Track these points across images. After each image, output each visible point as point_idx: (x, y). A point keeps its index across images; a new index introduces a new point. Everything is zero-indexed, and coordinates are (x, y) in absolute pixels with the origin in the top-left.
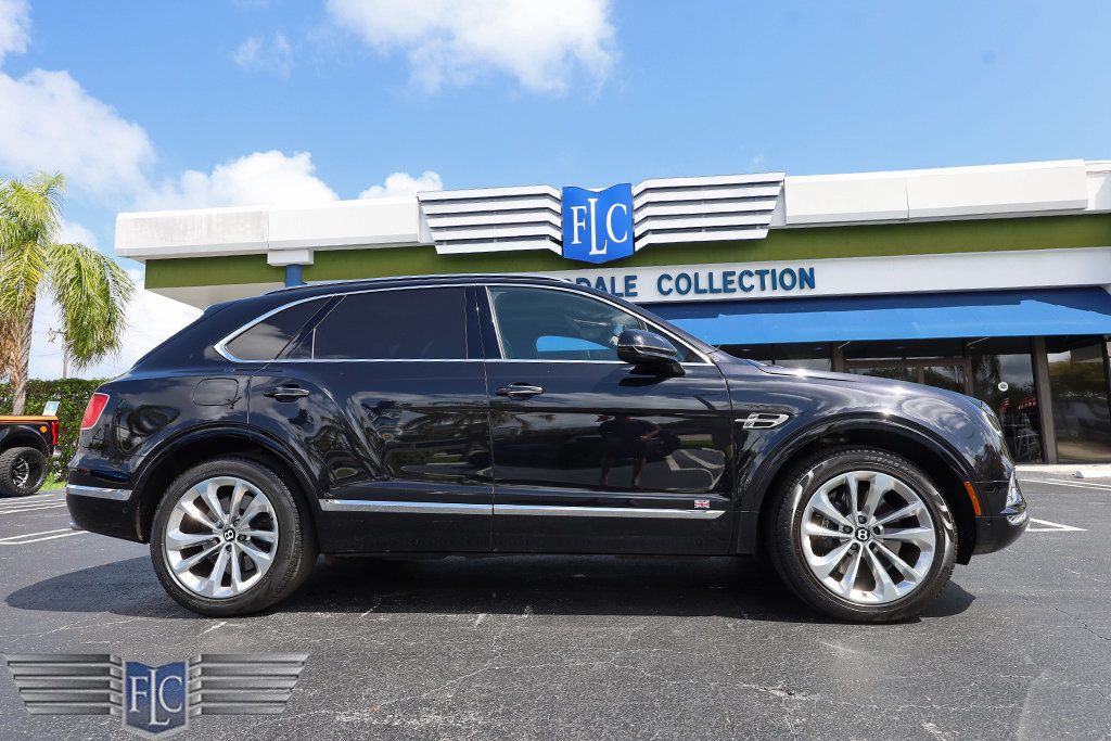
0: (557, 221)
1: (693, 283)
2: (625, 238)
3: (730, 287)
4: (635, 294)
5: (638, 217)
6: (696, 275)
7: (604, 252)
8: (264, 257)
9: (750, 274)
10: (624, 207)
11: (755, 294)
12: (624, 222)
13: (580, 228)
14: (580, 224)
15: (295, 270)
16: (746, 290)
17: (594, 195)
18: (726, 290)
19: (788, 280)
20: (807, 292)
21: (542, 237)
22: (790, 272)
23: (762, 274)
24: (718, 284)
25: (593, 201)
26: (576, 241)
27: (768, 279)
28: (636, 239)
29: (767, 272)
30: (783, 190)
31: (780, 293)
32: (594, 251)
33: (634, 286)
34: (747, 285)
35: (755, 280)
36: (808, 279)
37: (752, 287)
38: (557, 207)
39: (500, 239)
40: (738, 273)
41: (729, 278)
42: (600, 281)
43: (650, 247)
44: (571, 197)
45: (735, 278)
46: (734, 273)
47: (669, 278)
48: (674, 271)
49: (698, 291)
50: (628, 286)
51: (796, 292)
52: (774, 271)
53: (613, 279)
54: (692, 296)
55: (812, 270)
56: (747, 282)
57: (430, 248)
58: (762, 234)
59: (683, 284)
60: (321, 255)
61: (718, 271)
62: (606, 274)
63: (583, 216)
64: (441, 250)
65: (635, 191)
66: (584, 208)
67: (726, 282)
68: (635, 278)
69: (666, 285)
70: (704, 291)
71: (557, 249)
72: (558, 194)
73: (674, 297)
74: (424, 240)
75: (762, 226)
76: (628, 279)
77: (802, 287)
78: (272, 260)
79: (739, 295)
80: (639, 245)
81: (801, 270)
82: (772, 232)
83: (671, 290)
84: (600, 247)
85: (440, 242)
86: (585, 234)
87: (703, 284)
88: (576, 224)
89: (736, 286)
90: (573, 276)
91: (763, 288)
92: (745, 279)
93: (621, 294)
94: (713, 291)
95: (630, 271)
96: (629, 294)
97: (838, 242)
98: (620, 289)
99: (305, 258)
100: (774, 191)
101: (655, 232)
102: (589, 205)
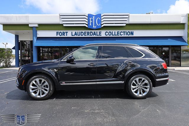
0: (87, 21)
2: (100, 25)
5: (102, 21)
6: (112, 32)
7: (96, 27)
8: (28, 25)
9: (122, 32)
10: (100, 18)
11: (123, 36)
12: (100, 21)
13: (91, 22)
15: (35, 28)
17: (94, 16)
18: (118, 35)
19: (129, 33)
20: (132, 36)
21: (84, 24)
22: (129, 32)
24: (116, 34)
25: (94, 17)
26: (90, 25)
27: (125, 33)
28: (102, 25)
30: (129, 16)
31: (127, 36)
32: (94, 27)
33: (101, 34)
35: (123, 33)
36: (132, 33)
38: (87, 18)
40: (120, 32)
42: (95, 32)
43: (104, 26)
44: (89, 16)
45: (119, 33)
46: (119, 32)
47: (107, 32)
49: (112, 35)
50: (100, 34)
51: (130, 36)
54: (111, 36)
55: (133, 32)
56: (122, 34)
57: (62, 25)
58: (125, 25)
59: (110, 34)
60: (39, 25)
61: (116, 32)
62: (96, 31)
63: (92, 20)
64: (64, 25)
65: (102, 15)
67: (118, 34)
68: (101, 32)
69: (107, 34)
70: (114, 35)
71: (87, 26)
73: (108, 36)
74: (61, 23)
75: (125, 23)
76: (100, 32)
77: (131, 35)
78: (30, 25)
79: (120, 36)
80: (102, 26)
82: (127, 24)
84: (95, 26)
85: (64, 24)
86: (92, 23)
88: (90, 21)
89: (119, 34)
90: (89, 31)
91: (124, 35)
92: (121, 33)
93: (98, 35)
94: (115, 35)
95: (100, 31)
96: (100, 35)
97: (138, 27)
98: (98, 34)
99: (37, 26)
100: (127, 17)
101: (105, 23)
102: (93, 18)
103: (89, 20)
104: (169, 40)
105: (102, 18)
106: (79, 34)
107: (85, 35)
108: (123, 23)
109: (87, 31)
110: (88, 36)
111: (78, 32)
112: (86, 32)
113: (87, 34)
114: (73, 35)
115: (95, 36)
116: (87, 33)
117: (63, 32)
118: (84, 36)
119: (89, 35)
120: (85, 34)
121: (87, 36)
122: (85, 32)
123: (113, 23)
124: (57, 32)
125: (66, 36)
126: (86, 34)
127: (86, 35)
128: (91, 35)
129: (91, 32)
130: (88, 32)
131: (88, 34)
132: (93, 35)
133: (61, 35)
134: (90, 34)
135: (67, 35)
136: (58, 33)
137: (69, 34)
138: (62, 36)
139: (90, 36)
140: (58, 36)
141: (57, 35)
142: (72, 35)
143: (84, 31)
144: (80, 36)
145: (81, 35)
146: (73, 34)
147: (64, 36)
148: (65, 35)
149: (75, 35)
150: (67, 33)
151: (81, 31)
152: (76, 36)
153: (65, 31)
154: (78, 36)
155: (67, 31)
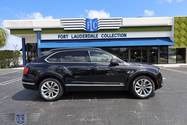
0: (85, 24)
1: (107, 35)
2: (96, 28)
5: (98, 24)
7: (93, 30)
8: (33, 29)
9: (116, 34)
10: (96, 22)
12: (96, 25)
15: (39, 32)
16: (115, 37)
17: (91, 20)
18: (112, 37)
19: (122, 35)
20: (125, 37)
21: (82, 27)
23: (118, 34)
25: (91, 21)
26: (88, 28)
28: (98, 28)
31: (121, 37)
32: (91, 30)
35: (117, 35)
36: (125, 35)
38: (85, 22)
39: (75, 27)
42: (92, 35)
44: (87, 20)
45: (114, 35)
48: (104, 34)
49: (108, 37)
50: (97, 36)
51: (123, 37)
52: (120, 34)
53: (94, 35)
54: (107, 38)
55: (126, 34)
56: (116, 36)
57: (63, 29)
58: (118, 28)
59: (106, 36)
60: (43, 29)
61: (111, 34)
64: (65, 29)
65: (98, 20)
67: (112, 36)
69: (103, 36)
70: (109, 37)
71: (85, 29)
72: (85, 20)
73: (104, 38)
74: (62, 27)
75: (119, 26)
76: (96, 35)
77: (124, 37)
78: (34, 30)
79: (114, 38)
81: (124, 34)
82: (121, 27)
84: (92, 29)
85: (65, 28)
86: (90, 27)
87: (109, 36)
88: (88, 25)
89: (114, 36)
90: (87, 34)
91: (118, 37)
93: (95, 37)
94: (110, 37)
95: (97, 33)
96: (97, 37)
97: (130, 29)
98: (95, 36)
99: (40, 30)
100: (121, 20)
101: (101, 27)
103: (86, 23)
104: (158, 40)
105: (98, 22)
106: (78, 37)
107: (83, 38)
108: (117, 26)
109: (85, 34)
110: (86, 38)
113: (85, 37)
115: (92, 38)
116: (85, 36)
117: (64, 35)
118: (82, 38)
120: (83, 36)
122: (83, 35)
123: (108, 27)
124: (59, 35)
125: (66, 39)
128: (89, 37)
129: (89, 35)
134: (88, 37)
135: (67, 38)
137: (70, 37)
138: (63, 39)
139: (88, 38)
140: (60, 39)
142: (72, 38)
143: (82, 34)
144: (79, 38)
145: (80, 38)
146: (73, 36)
147: (65, 39)
150: (67, 35)
152: (75, 38)
153: (66, 34)
154: (77, 39)
155: (67, 34)
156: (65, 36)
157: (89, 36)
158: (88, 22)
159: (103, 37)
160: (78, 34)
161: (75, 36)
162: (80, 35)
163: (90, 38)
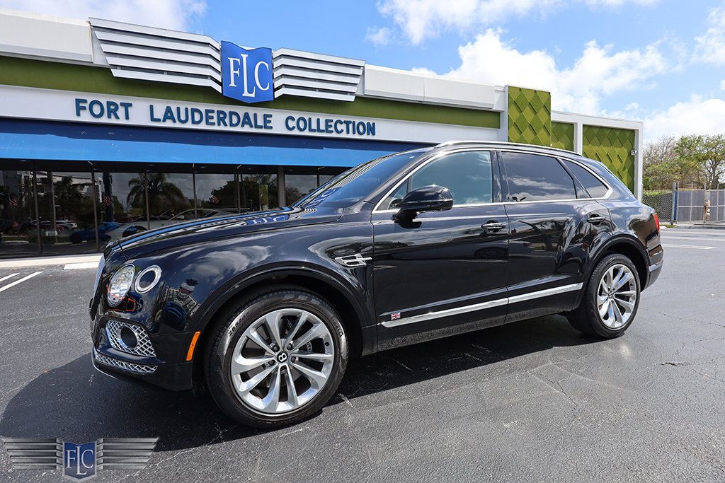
0: (218, 67)
1: (308, 124)
2: (268, 88)
3: (329, 129)
4: (271, 128)
5: (277, 74)
6: (310, 119)
7: (253, 95)
9: (341, 123)
10: (267, 65)
11: (344, 135)
12: (267, 76)
13: (235, 75)
14: (236, 72)
16: (338, 132)
17: (245, 51)
18: (327, 131)
19: (361, 129)
20: (371, 137)
21: (205, 77)
22: (363, 124)
23: (347, 123)
24: (323, 127)
25: (244, 56)
26: (232, 84)
27: (351, 126)
28: (275, 89)
29: (350, 122)
30: (363, 72)
31: (357, 136)
32: (246, 94)
33: (270, 122)
34: (339, 130)
35: (344, 127)
36: (371, 129)
37: (342, 131)
38: (218, 56)
39: (170, 73)
40: (334, 121)
41: (329, 124)
42: (246, 115)
43: (284, 97)
44: (228, 50)
45: (333, 124)
46: (332, 121)
47: (293, 119)
48: (296, 115)
49: (311, 130)
50: (266, 122)
51: (365, 137)
52: (354, 122)
53: (256, 115)
54: (306, 133)
55: (374, 124)
56: (340, 127)
57: (106, 71)
58: (352, 98)
59: (302, 125)
61: (323, 118)
62: (251, 111)
63: (236, 66)
64: (117, 73)
65: (274, 54)
66: (238, 60)
67: (327, 126)
68: (271, 116)
69: (292, 124)
70: (314, 131)
71: (218, 88)
72: (218, 46)
73: (296, 132)
74: (99, 61)
75: (352, 93)
76: (266, 116)
77: (368, 134)
79: (334, 135)
80: (277, 94)
81: (368, 123)
82: (357, 98)
83: (294, 127)
84: (250, 92)
85: (115, 67)
86: (239, 80)
87: (314, 126)
88: (232, 72)
89: (332, 129)
90: (227, 109)
91: (348, 132)
92: (338, 125)
93: (261, 127)
94: (319, 130)
95: (267, 111)
96: (266, 127)
97: (388, 110)
98: (260, 122)
100: (359, 72)
101: (287, 86)
102: (241, 59)
105: (276, 64)
106: (183, 118)
107: (208, 123)
108: (346, 93)
109: (216, 107)
110: (222, 128)
111: (178, 109)
112: (213, 111)
113: (215, 120)
114: (159, 120)
115: (247, 129)
116: (215, 115)
117: (109, 104)
118: (203, 126)
119: (225, 125)
120: (208, 118)
121: (216, 128)
122: (207, 111)
124: (78, 101)
125: (122, 121)
126: (212, 118)
127: (214, 124)
128: (232, 125)
129: (231, 113)
130: (219, 112)
131: (221, 120)
132: (243, 126)
133: (100, 116)
134: (227, 120)
135: (127, 118)
136: (81, 105)
137: (140, 112)
138: (104, 120)
139: (229, 129)
140: (86, 117)
141: (78, 114)
142: (153, 119)
143: (203, 107)
144: (189, 125)
145: (194, 122)
146: (159, 113)
147: (113, 121)
148: (117, 117)
149: (164, 121)
150: (127, 106)
151: (191, 106)
152: (169, 124)
153: (118, 100)
154: (178, 125)
155: (127, 100)
156: (117, 108)
157: (235, 120)
158: (232, 60)
159: (291, 127)
160: (183, 106)
161: (168, 114)
162: (194, 111)
163: (238, 129)
